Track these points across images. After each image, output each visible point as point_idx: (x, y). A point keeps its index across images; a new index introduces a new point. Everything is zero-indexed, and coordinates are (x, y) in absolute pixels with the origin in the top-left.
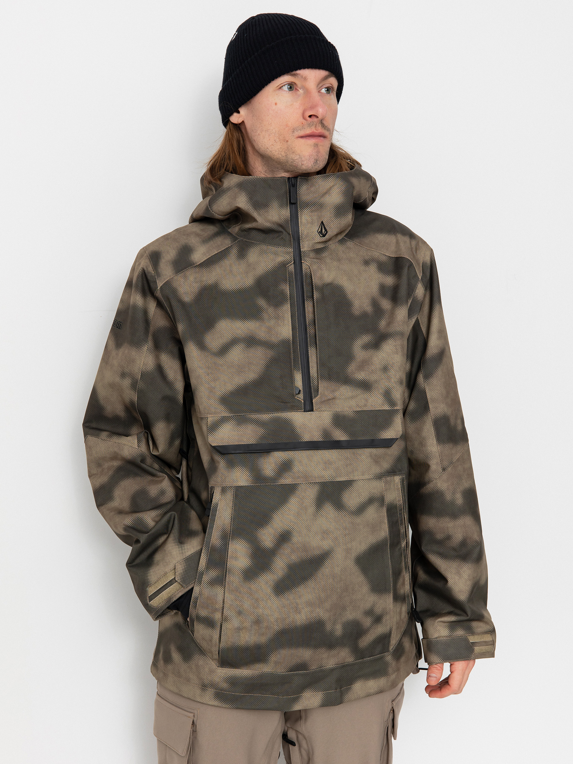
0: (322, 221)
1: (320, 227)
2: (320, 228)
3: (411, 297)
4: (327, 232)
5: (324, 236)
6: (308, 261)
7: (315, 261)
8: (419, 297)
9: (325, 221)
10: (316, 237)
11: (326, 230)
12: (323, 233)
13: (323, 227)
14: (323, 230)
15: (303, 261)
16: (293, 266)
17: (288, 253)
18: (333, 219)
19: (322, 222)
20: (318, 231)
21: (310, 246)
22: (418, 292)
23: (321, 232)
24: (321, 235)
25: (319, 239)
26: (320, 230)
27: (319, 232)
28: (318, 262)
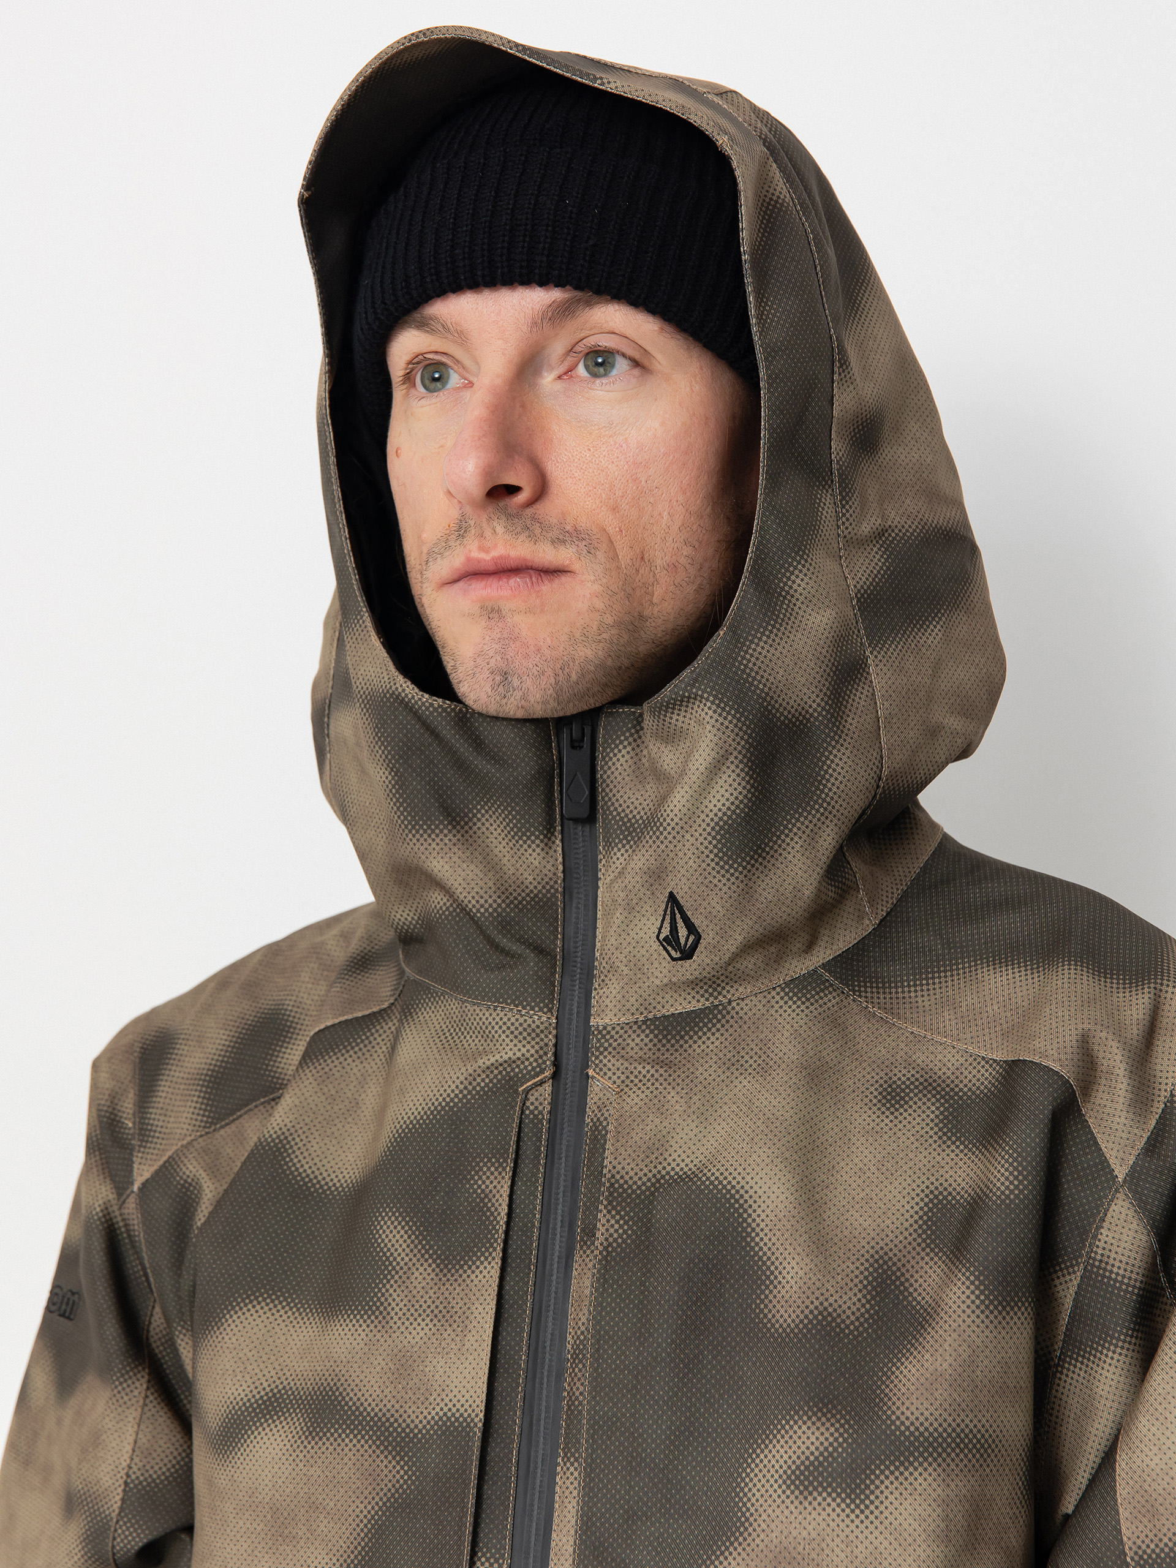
0: (671, 894)
1: (668, 918)
2: (667, 925)
3: (1078, 1264)
4: (698, 938)
5: (687, 954)
6: (610, 1074)
7: (644, 1072)
8: (1117, 1264)
9: (682, 893)
10: (656, 964)
11: (691, 928)
12: (682, 941)
13: (678, 916)
14: (683, 932)
15: (591, 1072)
16: (548, 1087)
17: (534, 1033)
18: (715, 881)
19: (672, 897)
20: (662, 937)
21: (628, 1006)
22: (1110, 1240)
23: (671, 941)
24: (673, 953)
25: (665, 971)
26: (666, 931)
27: (666, 939)
28: (657, 1076)
